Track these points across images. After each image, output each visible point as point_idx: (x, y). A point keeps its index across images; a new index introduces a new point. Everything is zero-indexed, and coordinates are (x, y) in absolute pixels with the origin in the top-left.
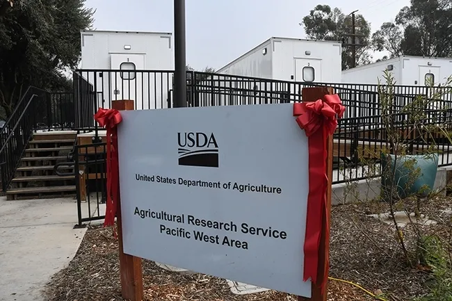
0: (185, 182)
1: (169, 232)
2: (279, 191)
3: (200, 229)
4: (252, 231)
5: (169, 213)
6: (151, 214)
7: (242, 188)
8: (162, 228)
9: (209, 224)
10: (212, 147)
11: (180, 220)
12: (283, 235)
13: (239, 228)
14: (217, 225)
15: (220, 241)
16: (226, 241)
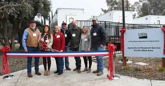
0: (140, 41)
1: (136, 51)
2: (159, 41)
3: (143, 49)
4: (154, 48)
5: (136, 47)
6: (132, 48)
7: (152, 41)
8: (134, 50)
9: (145, 48)
10: (146, 35)
11: (139, 48)
12: (160, 48)
13: (151, 48)
14: (147, 48)
15: (147, 51)
16: (149, 50)
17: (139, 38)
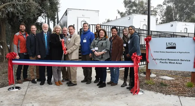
0: (167, 52)
1: (162, 63)
2: (189, 53)
3: (171, 61)
4: (183, 60)
5: (163, 59)
6: (158, 59)
7: (181, 53)
8: (160, 62)
9: (173, 60)
10: (175, 45)
11: (165, 60)
12: (190, 61)
13: (180, 60)
14: (175, 60)
15: (175, 63)
16: (177, 63)
17: (167, 48)
